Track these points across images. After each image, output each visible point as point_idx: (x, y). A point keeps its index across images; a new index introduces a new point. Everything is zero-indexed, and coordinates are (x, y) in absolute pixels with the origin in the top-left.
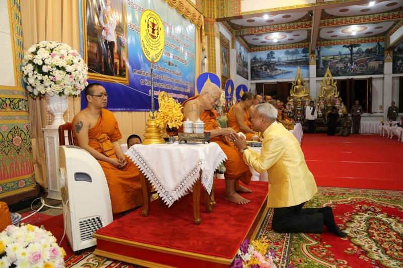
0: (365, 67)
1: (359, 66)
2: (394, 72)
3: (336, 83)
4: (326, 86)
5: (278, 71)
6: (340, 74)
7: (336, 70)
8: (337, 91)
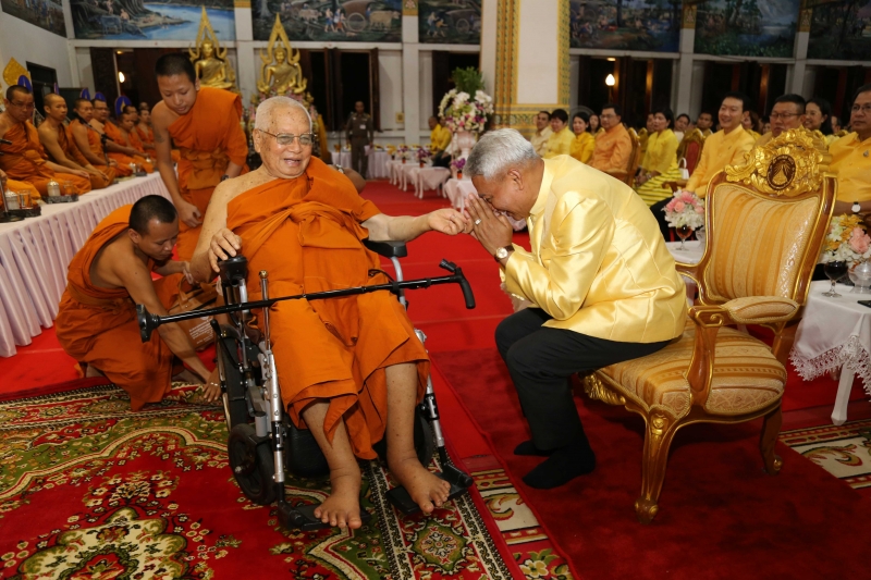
0: (364, 24)
1: (353, 19)
2: (422, 40)
3: (297, 57)
4: (274, 63)
5: (153, 17)
6: (311, 36)
7: (300, 25)
8: (300, 76)
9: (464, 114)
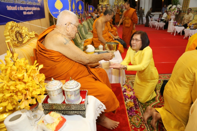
8: (123, 1)
9: (174, 10)
